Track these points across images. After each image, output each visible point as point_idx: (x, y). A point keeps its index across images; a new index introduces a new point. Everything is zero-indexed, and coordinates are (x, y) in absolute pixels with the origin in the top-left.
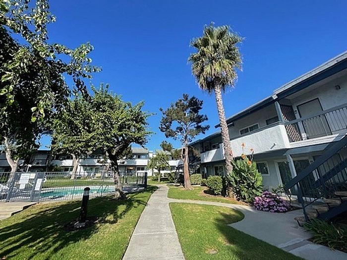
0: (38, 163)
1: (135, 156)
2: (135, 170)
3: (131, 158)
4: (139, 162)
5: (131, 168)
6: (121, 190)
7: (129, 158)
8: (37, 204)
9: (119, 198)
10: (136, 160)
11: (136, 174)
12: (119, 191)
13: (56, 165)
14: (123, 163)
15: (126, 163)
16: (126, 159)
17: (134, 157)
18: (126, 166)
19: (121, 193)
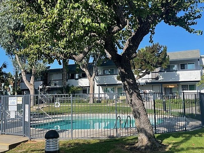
0: (55, 84)
1: (176, 66)
2: (178, 89)
3: (169, 69)
4: (184, 76)
5: (170, 87)
6: (149, 132)
7: (165, 70)
8: (29, 142)
9: (147, 147)
10: (178, 72)
11: (182, 96)
12: (146, 133)
13: (73, 86)
14: (157, 78)
15: (161, 79)
16: (160, 71)
17: (174, 69)
18: (162, 83)
19: (150, 138)
